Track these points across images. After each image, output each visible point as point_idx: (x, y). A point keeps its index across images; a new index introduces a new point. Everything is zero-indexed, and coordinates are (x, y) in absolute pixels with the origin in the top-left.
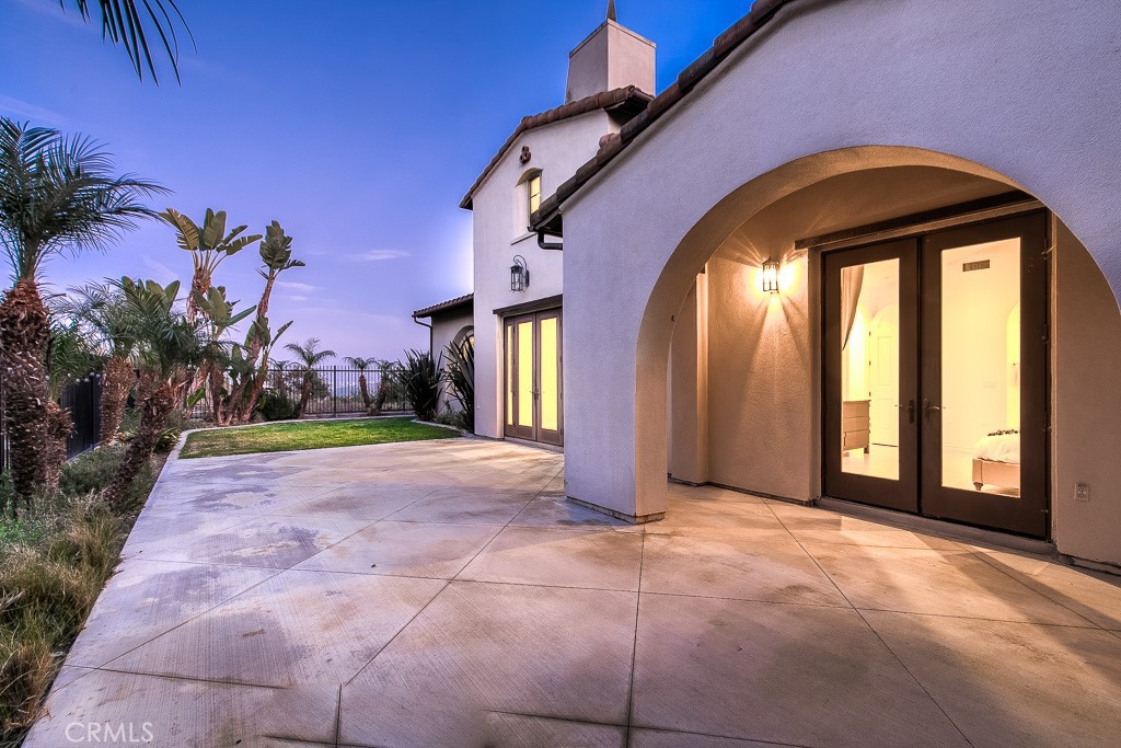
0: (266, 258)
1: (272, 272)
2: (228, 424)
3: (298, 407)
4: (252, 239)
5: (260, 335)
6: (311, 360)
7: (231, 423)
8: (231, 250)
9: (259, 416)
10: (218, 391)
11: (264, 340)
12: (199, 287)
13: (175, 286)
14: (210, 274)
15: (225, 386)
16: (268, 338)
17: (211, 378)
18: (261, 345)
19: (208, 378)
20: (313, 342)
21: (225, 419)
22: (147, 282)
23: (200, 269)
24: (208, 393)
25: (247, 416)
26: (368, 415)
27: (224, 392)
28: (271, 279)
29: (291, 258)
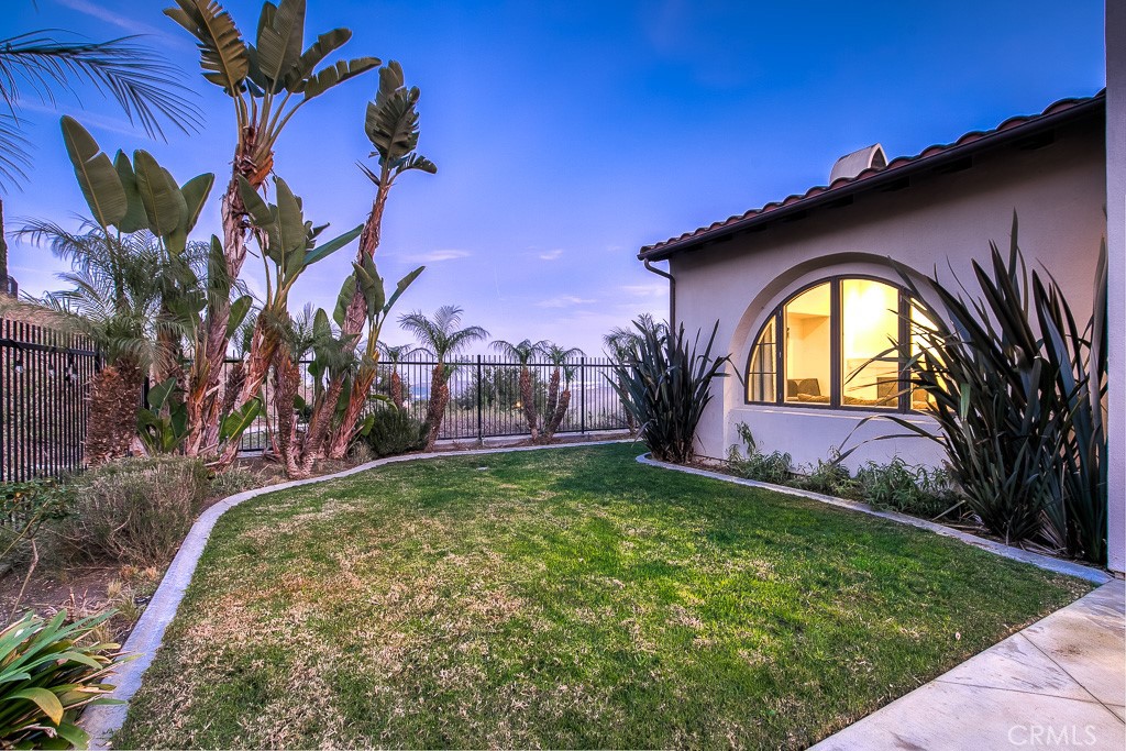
0: (375, 135)
1: (385, 174)
2: (307, 471)
3: (425, 429)
4: (358, 69)
5: (365, 293)
6: (443, 345)
7: (315, 471)
8: (314, 88)
9: (363, 449)
10: (290, 403)
11: (372, 303)
12: (249, 171)
13: (202, 185)
14: (271, 140)
15: (300, 392)
16: (380, 296)
17: (276, 377)
18: (367, 312)
19: (270, 377)
20: (449, 313)
21: (300, 463)
22: (137, 155)
23: (251, 132)
24: (270, 410)
25: (340, 451)
26: (533, 441)
27: (299, 402)
28: (382, 184)
29: (417, 151)
